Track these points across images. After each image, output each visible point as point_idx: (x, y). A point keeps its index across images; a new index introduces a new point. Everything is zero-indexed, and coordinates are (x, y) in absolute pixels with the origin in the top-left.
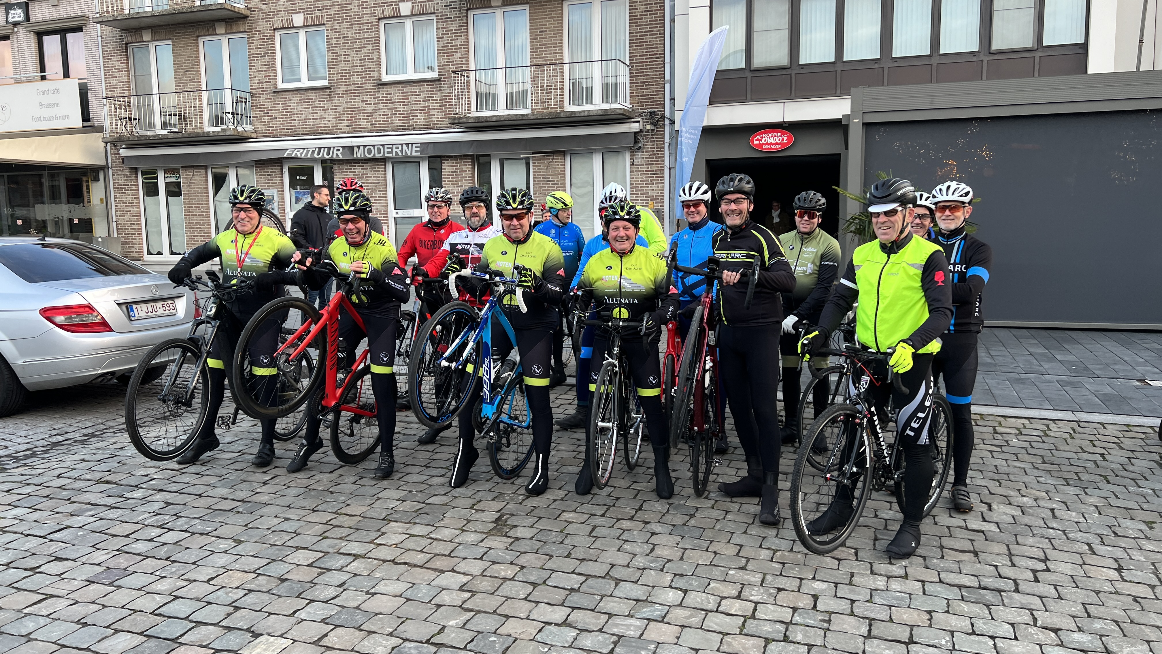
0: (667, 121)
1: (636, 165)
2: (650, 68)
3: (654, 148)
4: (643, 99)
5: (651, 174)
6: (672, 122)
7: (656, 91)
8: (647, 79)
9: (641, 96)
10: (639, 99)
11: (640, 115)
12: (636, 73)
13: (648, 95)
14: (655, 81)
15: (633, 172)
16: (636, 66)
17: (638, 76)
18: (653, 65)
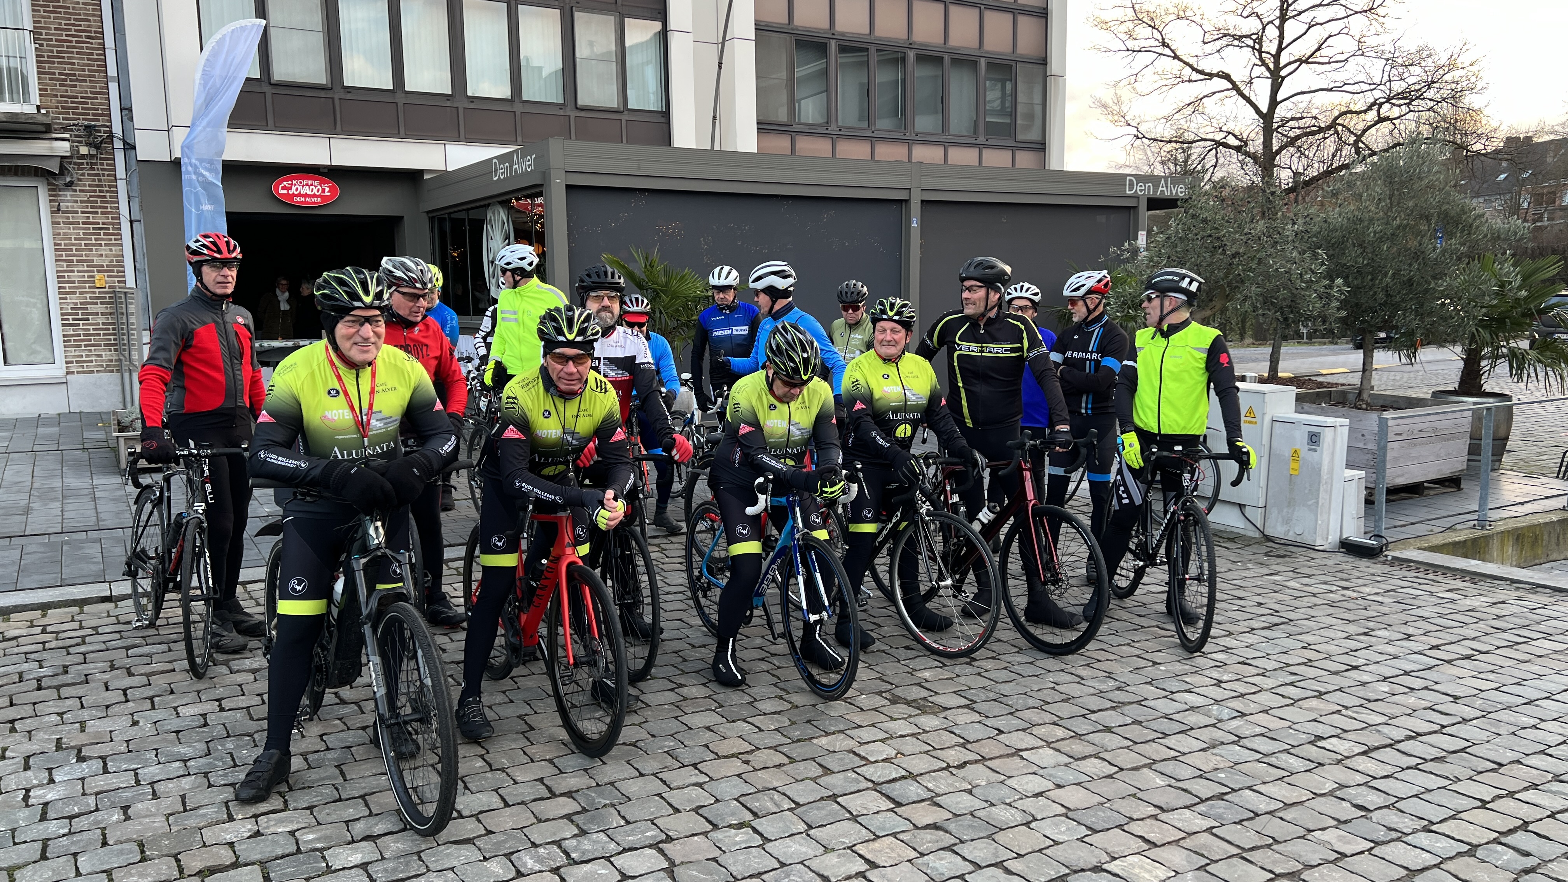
0: (118, 144)
1: (64, 212)
2: (78, 53)
3: (98, 186)
4: (67, 102)
5: (94, 229)
6: (129, 147)
7: (91, 93)
8: (72, 70)
9: (62, 96)
10: (59, 102)
11: (65, 129)
12: (48, 57)
13: (77, 97)
14: (89, 76)
15: (58, 223)
16: (48, 45)
17: (54, 63)
18: (82, 48)
